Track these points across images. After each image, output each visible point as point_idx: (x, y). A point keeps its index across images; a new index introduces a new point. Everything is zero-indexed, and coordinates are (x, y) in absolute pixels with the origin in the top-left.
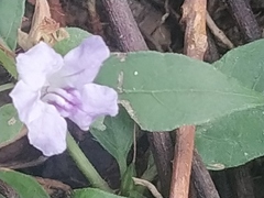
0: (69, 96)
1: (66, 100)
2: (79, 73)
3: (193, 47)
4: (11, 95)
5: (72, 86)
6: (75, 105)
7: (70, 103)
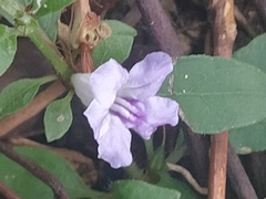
0: (133, 109)
1: (131, 112)
2: (144, 87)
3: (224, 37)
4: (85, 113)
5: (135, 97)
6: (140, 117)
7: (135, 115)
